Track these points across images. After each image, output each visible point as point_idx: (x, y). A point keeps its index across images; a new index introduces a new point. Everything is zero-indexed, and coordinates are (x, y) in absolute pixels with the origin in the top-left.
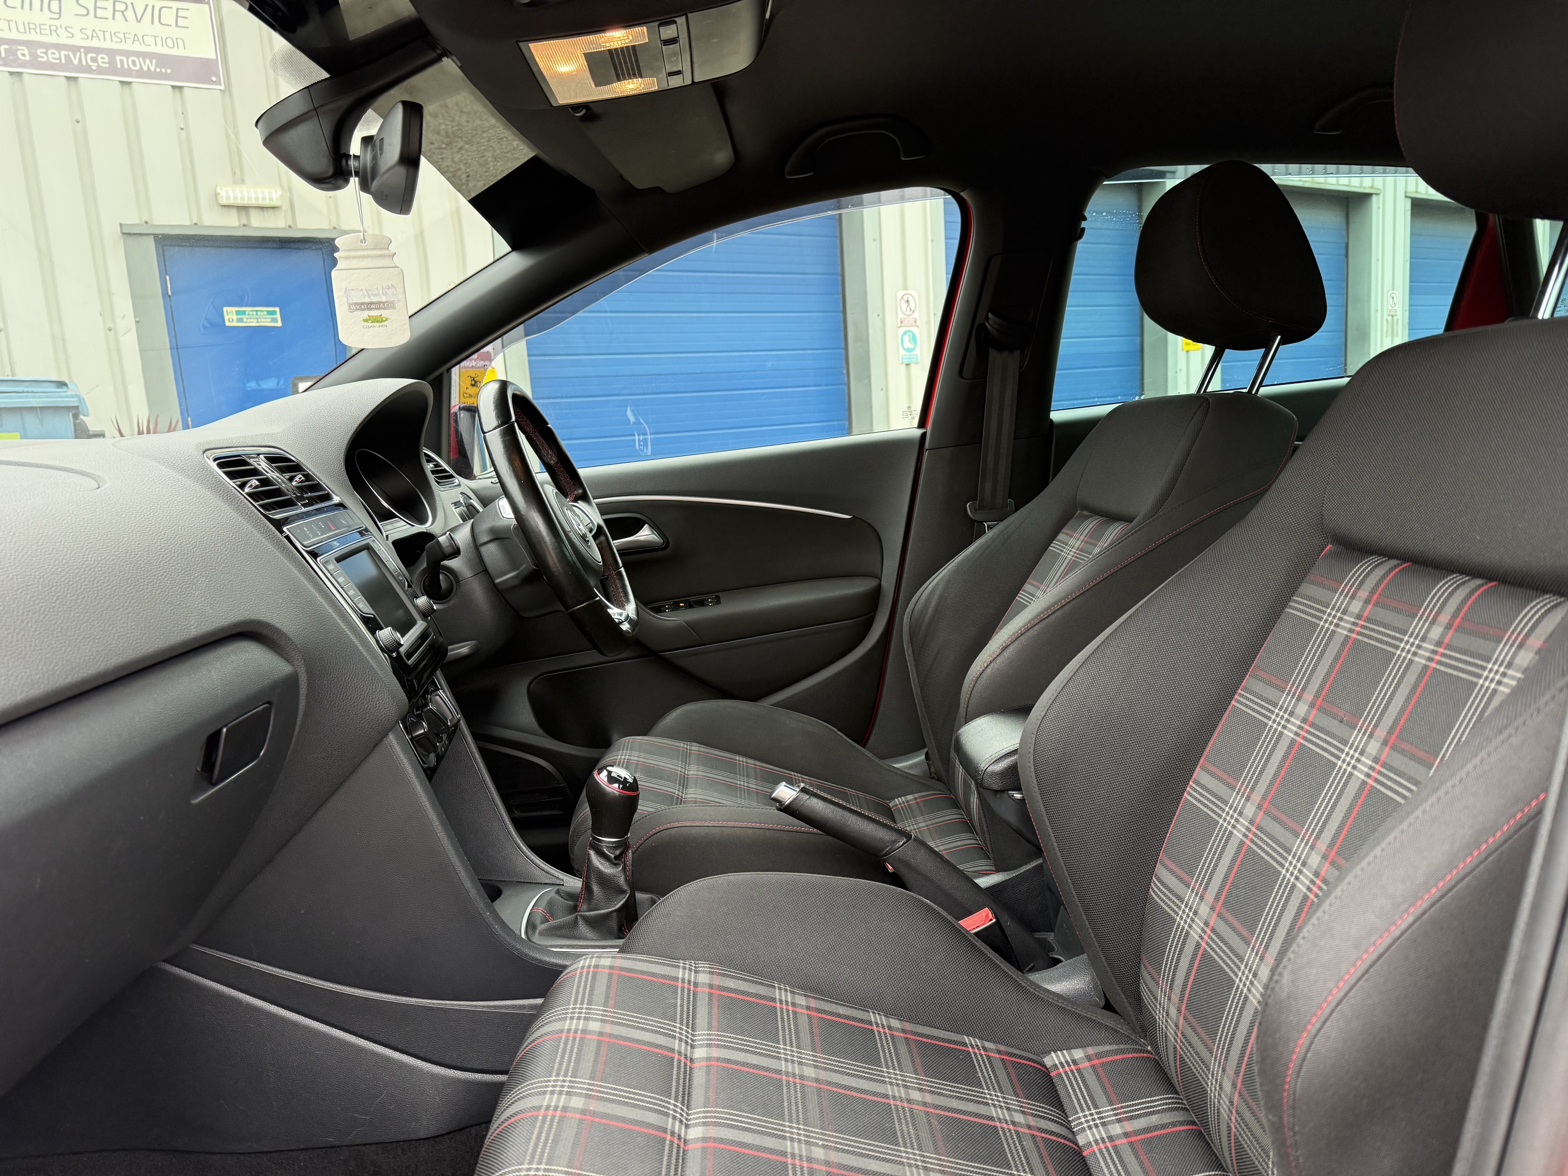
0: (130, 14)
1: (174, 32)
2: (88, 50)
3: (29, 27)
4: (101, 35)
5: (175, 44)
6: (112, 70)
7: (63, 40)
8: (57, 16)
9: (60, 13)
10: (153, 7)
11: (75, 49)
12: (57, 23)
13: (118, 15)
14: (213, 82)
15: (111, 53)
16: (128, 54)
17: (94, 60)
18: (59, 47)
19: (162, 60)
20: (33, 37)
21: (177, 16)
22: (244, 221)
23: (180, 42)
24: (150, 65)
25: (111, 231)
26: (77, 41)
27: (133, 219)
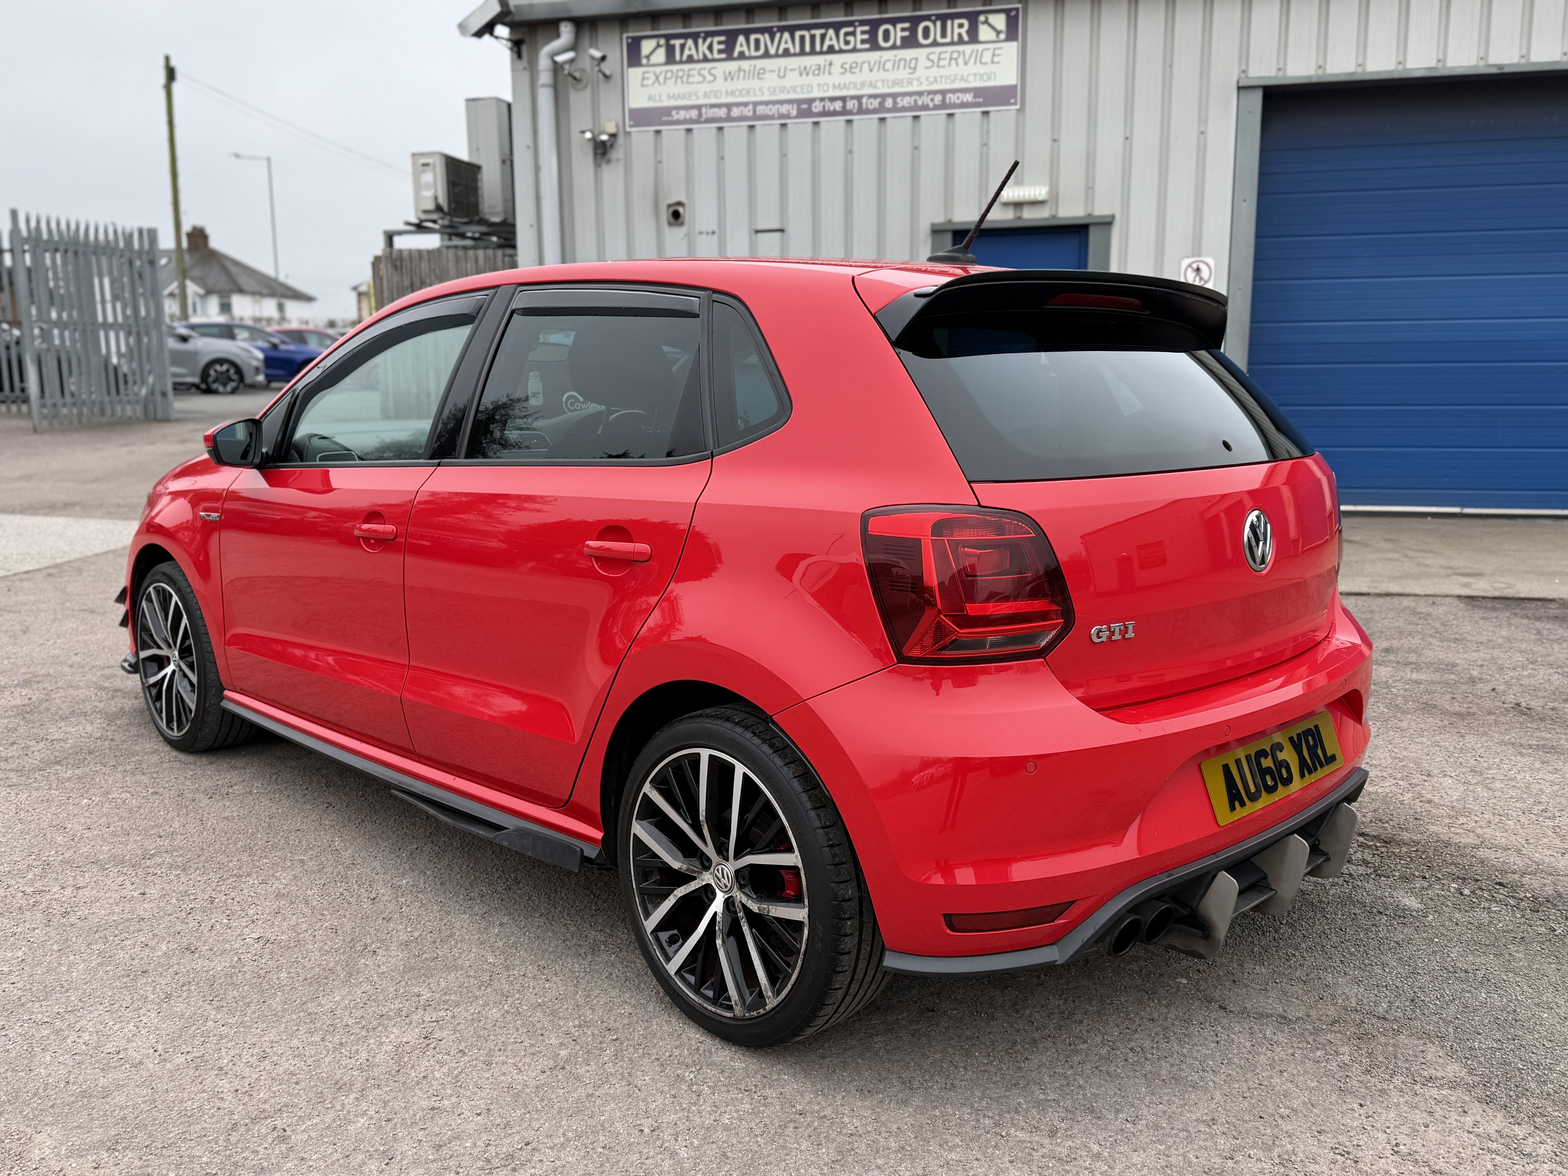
0: (961, 61)
1: (990, 68)
2: (930, 93)
3: (895, 83)
4: (939, 79)
5: (989, 78)
6: (943, 105)
7: (915, 88)
8: (912, 71)
9: (915, 69)
10: (977, 51)
11: (920, 94)
12: (913, 76)
13: (953, 62)
14: (1010, 104)
15: (943, 93)
16: (954, 91)
17: (932, 100)
18: (910, 94)
19: (978, 92)
20: (897, 89)
21: (994, 55)
22: (1018, 214)
23: (993, 76)
24: (969, 98)
25: (924, 229)
26: (924, 87)
27: (940, 219)
